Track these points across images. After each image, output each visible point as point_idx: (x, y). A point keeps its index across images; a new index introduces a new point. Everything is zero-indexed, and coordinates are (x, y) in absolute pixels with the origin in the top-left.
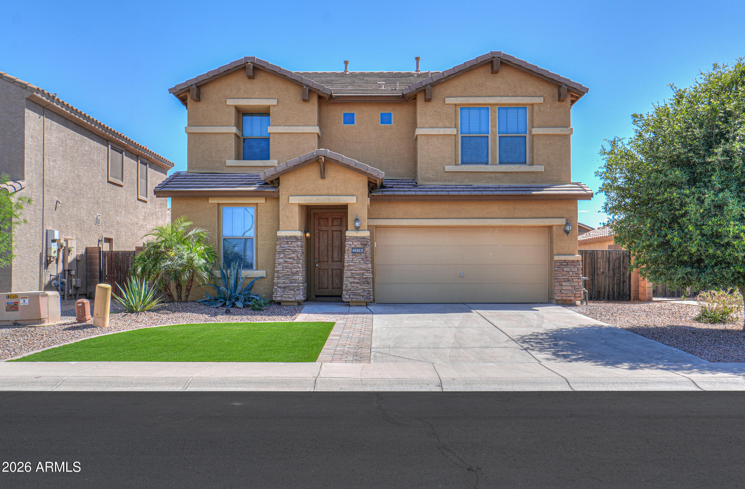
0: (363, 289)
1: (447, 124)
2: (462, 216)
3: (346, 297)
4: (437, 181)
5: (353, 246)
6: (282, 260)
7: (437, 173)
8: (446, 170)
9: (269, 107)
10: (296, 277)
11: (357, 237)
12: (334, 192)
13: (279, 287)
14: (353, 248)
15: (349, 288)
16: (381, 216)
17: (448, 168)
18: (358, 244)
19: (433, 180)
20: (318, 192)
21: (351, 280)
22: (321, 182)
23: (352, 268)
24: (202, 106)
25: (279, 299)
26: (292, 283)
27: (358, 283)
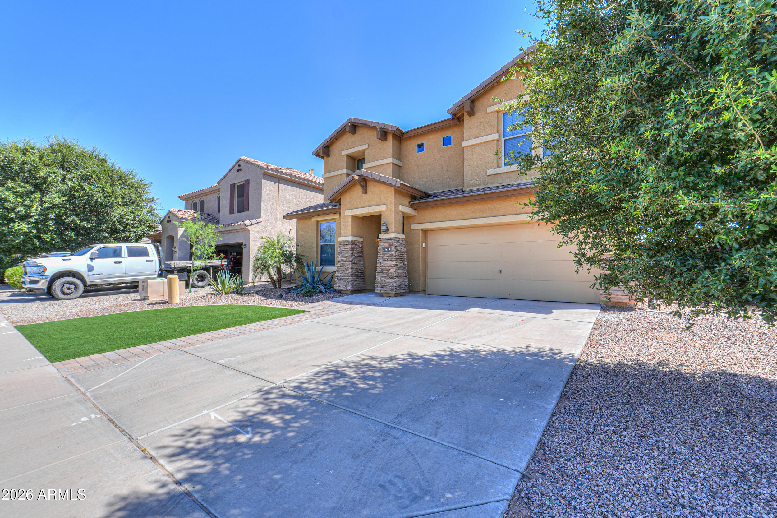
0: (389, 283)
1: (490, 132)
2: (494, 214)
3: (377, 289)
4: (480, 185)
5: (383, 246)
6: (340, 259)
7: (480, 178)
8: (488, 174)
9: (364, 150)
10: (347, 272)
11: (386, 239)
12: (372, 203)
13: (338, 279)
14: (384, 248)
15: (379, 281)
16: (425, 221)
17: (490, 172)
18: (386, 245)
19: (477, 185)
20: (363, 205)
21: (381, 275)
22: (364, 196)
23: (382, 264)
24: (330, 159)
25: (337, 288)
26: (345, 276)
27: (385, 277)
